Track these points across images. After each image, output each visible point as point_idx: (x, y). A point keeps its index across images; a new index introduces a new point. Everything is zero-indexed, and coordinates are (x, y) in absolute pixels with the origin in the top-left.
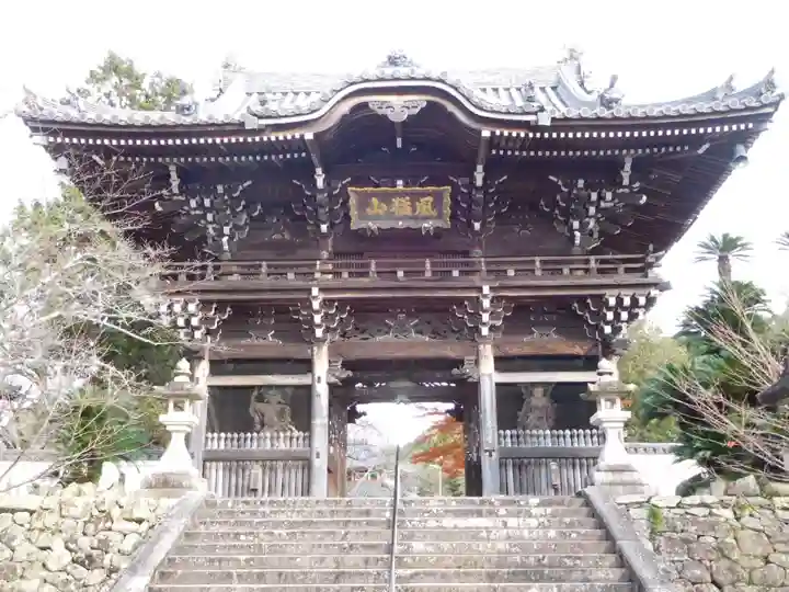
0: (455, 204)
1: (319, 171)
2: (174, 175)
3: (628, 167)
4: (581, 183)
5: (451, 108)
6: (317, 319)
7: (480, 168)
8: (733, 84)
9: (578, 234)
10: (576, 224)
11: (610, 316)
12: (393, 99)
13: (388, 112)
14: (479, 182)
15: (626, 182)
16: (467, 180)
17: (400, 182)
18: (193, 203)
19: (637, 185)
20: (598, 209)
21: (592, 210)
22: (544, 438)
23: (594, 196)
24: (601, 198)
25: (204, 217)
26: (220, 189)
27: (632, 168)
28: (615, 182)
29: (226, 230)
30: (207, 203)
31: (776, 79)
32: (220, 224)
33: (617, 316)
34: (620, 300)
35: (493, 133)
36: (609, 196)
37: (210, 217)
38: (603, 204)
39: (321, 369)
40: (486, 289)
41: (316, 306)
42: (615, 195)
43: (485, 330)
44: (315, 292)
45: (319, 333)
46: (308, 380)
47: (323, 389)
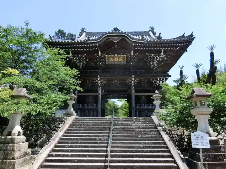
0: (127, 59)
1: (100, 52)
2: (71, 53)
3: (162, 52)
4: (153, 55)
5: (126, 39)
6: (99, 82)
7: (132, 52)
8: (185, 35)
9: (152, 65)
10: (152, 63)
11: (158, 82)
13: (114, 40)
14: (132, 55)
15: (162, 55)
16: (130, 54)
17: (116, 54)
18: (74, 59)
19: (164, 55)
20: (156, 60)
21: (155, 61)
22: (144, 106)
23: (156, 58)
25: (77, 61)
26: (80, 56)
28: (160, 55)
30: (77, 59)
31: (193, 34)
32: (80, 63)
33: (160, 82)
34: (160, 79)
35: (135, 45)
38: (157, 59)
39: (100, 92)
40: (133, 76)
41: (99, 79)
42: (160, 58)
43: (133, 85)
44: (99, 76)
45: (99, 85)
46: (97, 94)
47: (100, 96)
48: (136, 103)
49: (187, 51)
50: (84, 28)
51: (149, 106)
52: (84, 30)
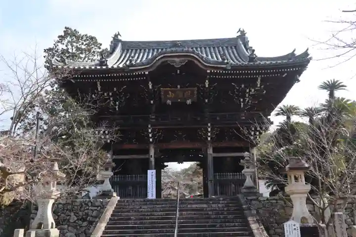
0: (198, 93)
1: (150, 83)
2: (99, 85)
3: (259, 81)
4: (243, 86)
5: (196, 62)
6: (150, 135)
7: (207, 81)
8: (295, 52)
9: (242, 104)
10: (242, 100)
11: (253, 133)
12: (177, 60)
13: (174, 64)
14: (207, 86)
15: (259, 86)
16: (203, 85)
17: (179, 86)
18: (106, 94)
19: (263, 86)
20: (249, 95)
21: (247, 95)
22: (230, 176)
23: (248, 91)
24: (250, 91)
25: (109, 99)
26: (115, 89)
27: (261, 81)
28: (255, 85)
29: (117, 103)
30: (111, 94)
31: (309, 52)
32: (115, 101)
33: (255, 134)
34: (256, 128)
35: (211, 71)
36: (253, 90)
37: (111, 99)
38: (251, 93)
39: (152, 152)
40: (209, 125)
41: (150, 131)
42: (255, 90)
43: (209, 139)
44: (149, 126)
45: (151, 140)
46: (147, 156)
47: (152, 159)
48: (215, 171)
49: (299, 81)
50: (119, 34)
51: (238, 176)
52: (119, 36)
